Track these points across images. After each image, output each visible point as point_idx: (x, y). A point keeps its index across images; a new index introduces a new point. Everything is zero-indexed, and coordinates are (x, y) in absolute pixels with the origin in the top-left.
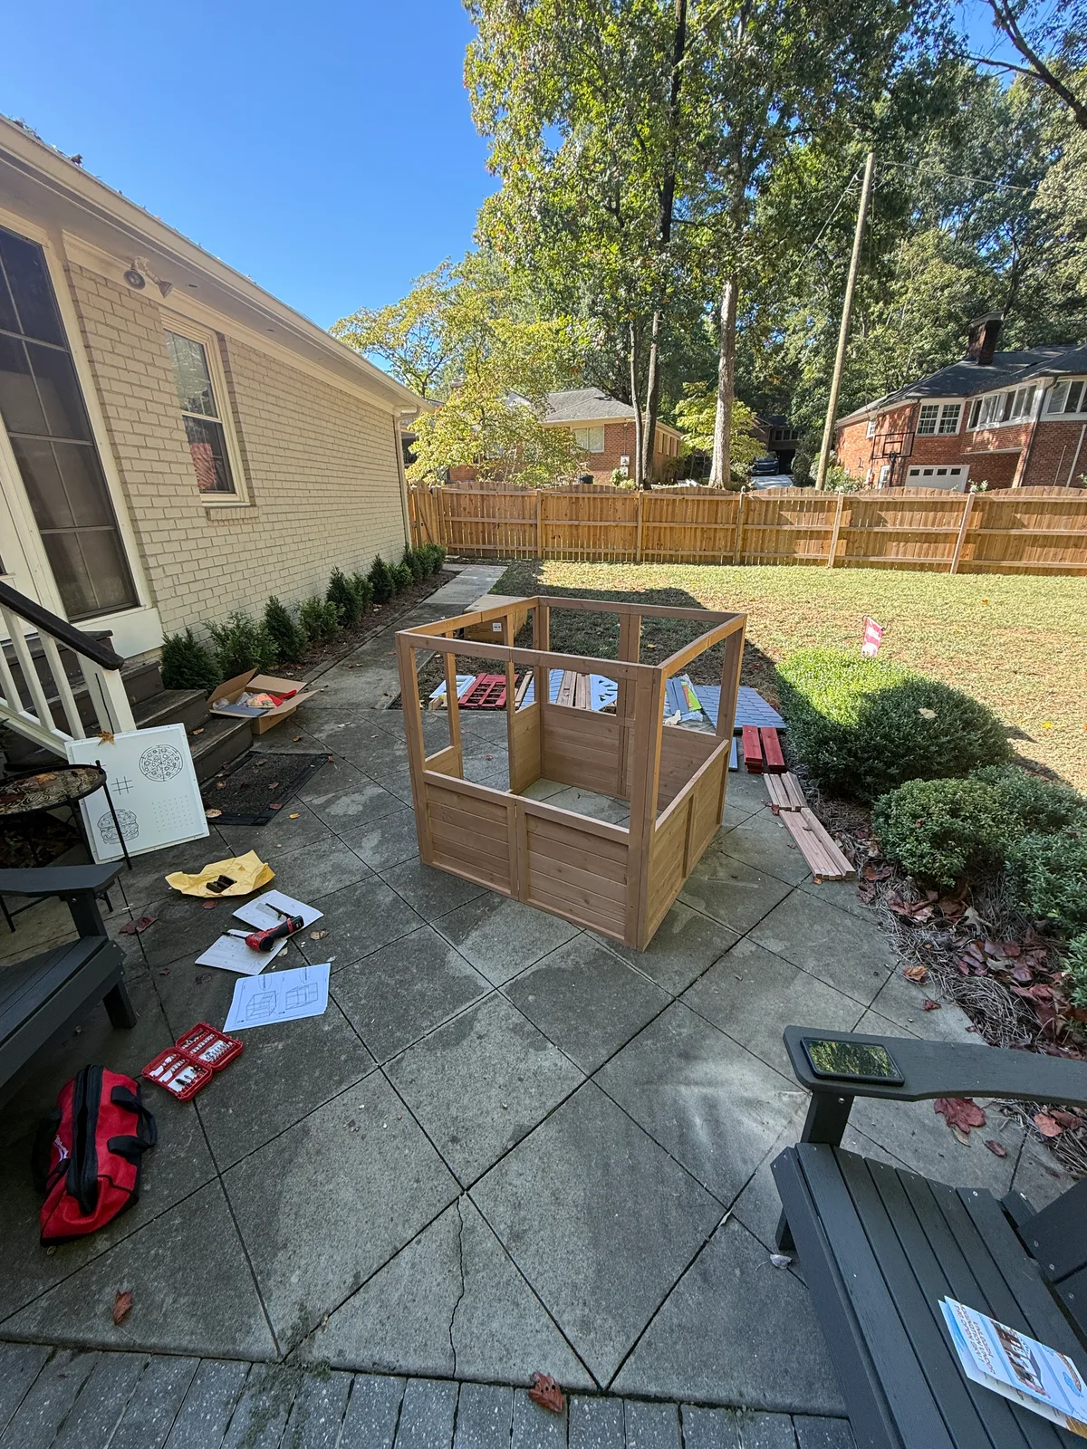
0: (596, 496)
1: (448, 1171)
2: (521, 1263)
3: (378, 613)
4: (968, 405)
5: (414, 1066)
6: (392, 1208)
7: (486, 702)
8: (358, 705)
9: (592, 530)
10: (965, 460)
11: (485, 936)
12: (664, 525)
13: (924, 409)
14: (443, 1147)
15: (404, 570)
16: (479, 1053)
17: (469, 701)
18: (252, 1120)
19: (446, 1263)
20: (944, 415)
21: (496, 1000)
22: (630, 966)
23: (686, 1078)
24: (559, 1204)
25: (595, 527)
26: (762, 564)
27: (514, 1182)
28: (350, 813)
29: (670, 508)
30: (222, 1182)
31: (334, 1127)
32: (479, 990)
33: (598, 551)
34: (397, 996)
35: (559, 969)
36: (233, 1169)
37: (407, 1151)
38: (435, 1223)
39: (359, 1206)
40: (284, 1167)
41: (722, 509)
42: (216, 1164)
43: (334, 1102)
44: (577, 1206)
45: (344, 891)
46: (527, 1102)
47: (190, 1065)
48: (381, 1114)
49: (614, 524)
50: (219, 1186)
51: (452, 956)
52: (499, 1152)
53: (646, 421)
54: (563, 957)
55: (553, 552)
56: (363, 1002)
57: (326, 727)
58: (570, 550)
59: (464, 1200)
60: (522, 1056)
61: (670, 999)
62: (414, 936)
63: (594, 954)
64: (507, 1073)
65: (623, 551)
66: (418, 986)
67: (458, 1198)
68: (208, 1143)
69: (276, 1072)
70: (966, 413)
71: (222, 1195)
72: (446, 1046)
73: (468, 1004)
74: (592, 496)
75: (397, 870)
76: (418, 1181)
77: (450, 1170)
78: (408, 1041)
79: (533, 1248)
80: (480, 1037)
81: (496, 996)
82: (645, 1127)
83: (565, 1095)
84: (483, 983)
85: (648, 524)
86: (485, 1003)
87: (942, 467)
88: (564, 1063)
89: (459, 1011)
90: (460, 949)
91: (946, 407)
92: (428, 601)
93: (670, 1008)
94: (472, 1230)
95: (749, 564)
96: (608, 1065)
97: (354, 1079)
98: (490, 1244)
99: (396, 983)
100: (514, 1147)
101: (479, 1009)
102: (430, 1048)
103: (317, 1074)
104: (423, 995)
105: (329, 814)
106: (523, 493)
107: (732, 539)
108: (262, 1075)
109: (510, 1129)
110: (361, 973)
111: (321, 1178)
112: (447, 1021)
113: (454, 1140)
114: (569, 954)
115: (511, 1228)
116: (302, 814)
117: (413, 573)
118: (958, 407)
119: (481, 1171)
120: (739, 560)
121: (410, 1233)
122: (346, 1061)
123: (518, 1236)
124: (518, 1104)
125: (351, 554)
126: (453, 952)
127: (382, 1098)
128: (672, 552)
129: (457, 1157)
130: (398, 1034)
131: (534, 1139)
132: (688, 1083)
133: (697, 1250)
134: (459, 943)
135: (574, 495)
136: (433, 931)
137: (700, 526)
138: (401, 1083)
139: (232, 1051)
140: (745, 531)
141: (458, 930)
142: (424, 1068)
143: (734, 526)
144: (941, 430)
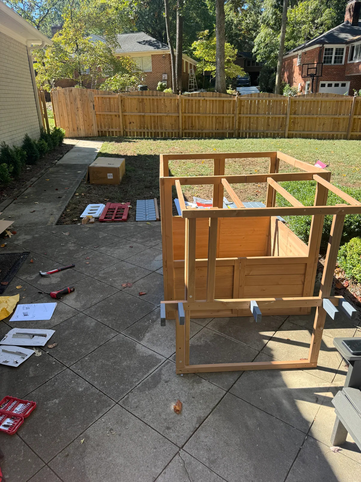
0: (154, 97)
1: (169, 442)
2: (218, 472)
3: (30, 171)
4: (348, 48)
5: (136, 400)
6: (146, 462)
7: (116, 218)
8: (36, 224)
9: (153, 118)
10: (348, 79)
11: (153, 335)
12: (194, 115)
13: (326, 49)
14: (163, 432)
15: (43, 144)
16: (168, 389)
17: (105, 218)
18: (55, 437)
19: (181, 479)
20: (336, 54)
21: (169, 364)
22: (233, 339)
23: (274, 385)
24: (229, 446)
25: (154, 117)
26: (250, 137)
27: (205, 441)
28: (53, 282)
29: (197, 104)
30: (49, 467)
31: (102, 433)
32: (158, 361)
33: (157, 131)
34: (114, 369)
35: (198, 346)
36: (53, 460)
37: (145, 437)
38: (170, 464)
39: (128, 464)
40: (81, 455)
41: (226, 105)
42: (42, 460)
43: (98, 422)
44: (237, 445)
45: (66, 323)
46: (200, 406)
47: (8, 417)
48: (125, 424)
49: (165, 115)
50: (48, 469)
51: (138, 346)
52: (192, 429)
53: (176, 53)
54: (198, 340)
55: (130, 132)
56: (96, 375)
57: (20, 237)
58: (141, 131)
59: (182, 452)
60: (191, 387)
61: (258, 352)
62: (114, 340)
63: (214, 337)
64: (185, 395)
65: (172, 131)
66: (125, 363)
67: (178, 452)
68: (33, 451)
69: (59, 414)
70: (347, 53)
71: (52, 472)
72: (150, 388)
73: (155, 368)
74: (151, 98)
75: (93, 309)
76: (155, 448)
77: (170, 441)
78: (128, 389)
79: (222, 465)
80: (166, 382)
81: (168, 362)
82: (260, 408)
83: (217, 401)
84: (160, 357)
85: (185, 114)
86: (164, 366)
87: (337, 82)
88: (213, 387)
89: (151, 372)
90: (142, 342)
91: (337, 49)
92: (60, 162)
93: (259, 356)
94: (190, 463)
95: (242, 138)
96: (235, 385)
97: (105, 410)
98: (200, 467)
99: (112, 364)
100: (199, 426)
101: (161, 370)
102: (141, 390)
103: (83, 411)
104: (129, 367)
105: (40, 284)
106: (110, 96)
107: (233, 122)
108: (52, 416)
109: (195, 420)
110: (90, 362)
111: (103, 456)
112: (147, 377)
113: (168, 428)
114: (200, 338)
115: (209, 459)
116: (24, 286)
117: (49, 145)
118: (343, 49)
119: (186, 439)
120: (237, 135)
121: (159, 471)
122: (97, 403)
123: (213, 462)
124: (196, 408)
125: (10, 134)
126: (138, 345)
127: (123, 416)
128: (200, 131)
129: (172, 435)
130: (122, 387)
131: (208, 421)
132: (276, 387)
133: (297, 452)
134: (140, 339)
135: (141, 97)
136: (123, 336)
137: (214, 115)
138: (131, 408)
139: (30, 407)
140: (240, 118)
141: (139, 334)
142: (141, 400)
143: (233, 115)
144: (335, 62)
